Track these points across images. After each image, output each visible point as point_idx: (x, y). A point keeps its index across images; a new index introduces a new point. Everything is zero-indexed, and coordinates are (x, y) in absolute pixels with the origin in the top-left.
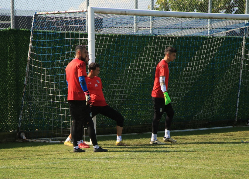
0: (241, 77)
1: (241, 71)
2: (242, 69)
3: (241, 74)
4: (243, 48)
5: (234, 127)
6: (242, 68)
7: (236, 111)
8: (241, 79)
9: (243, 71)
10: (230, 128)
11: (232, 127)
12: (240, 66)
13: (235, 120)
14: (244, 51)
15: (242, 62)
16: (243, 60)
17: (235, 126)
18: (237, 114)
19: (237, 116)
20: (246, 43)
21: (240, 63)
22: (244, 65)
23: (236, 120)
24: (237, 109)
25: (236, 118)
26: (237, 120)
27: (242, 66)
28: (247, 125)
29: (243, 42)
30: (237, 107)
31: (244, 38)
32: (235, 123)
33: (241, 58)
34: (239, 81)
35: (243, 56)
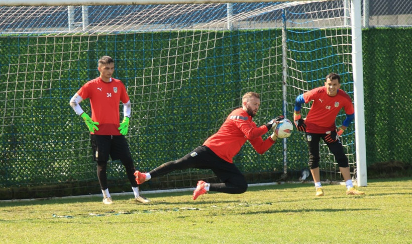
0: (285, 97)
1: (285, 88)
2: (284, 84)
3: (285, 94)
4: (284, 49)
6: (286, 82)
8: (285, 102)
9: (287, 87)
11: (274, 183)
12: (280, 77)
15: (285, 73)
16: (285, 69)
17: (283, 183)
18: (285, 161)
19: (285, 164)
20: (287, 39)
21: (282, 74)
22: (287, 78)
23: (285, 172)
24: (285, 154)
27: (285, 79)
29: (282, 38)
30: (284, 150)
31: (283, 31)
32: (283, 177)
33: (282, 65)
34: (283, 106)
35: (285, 63)
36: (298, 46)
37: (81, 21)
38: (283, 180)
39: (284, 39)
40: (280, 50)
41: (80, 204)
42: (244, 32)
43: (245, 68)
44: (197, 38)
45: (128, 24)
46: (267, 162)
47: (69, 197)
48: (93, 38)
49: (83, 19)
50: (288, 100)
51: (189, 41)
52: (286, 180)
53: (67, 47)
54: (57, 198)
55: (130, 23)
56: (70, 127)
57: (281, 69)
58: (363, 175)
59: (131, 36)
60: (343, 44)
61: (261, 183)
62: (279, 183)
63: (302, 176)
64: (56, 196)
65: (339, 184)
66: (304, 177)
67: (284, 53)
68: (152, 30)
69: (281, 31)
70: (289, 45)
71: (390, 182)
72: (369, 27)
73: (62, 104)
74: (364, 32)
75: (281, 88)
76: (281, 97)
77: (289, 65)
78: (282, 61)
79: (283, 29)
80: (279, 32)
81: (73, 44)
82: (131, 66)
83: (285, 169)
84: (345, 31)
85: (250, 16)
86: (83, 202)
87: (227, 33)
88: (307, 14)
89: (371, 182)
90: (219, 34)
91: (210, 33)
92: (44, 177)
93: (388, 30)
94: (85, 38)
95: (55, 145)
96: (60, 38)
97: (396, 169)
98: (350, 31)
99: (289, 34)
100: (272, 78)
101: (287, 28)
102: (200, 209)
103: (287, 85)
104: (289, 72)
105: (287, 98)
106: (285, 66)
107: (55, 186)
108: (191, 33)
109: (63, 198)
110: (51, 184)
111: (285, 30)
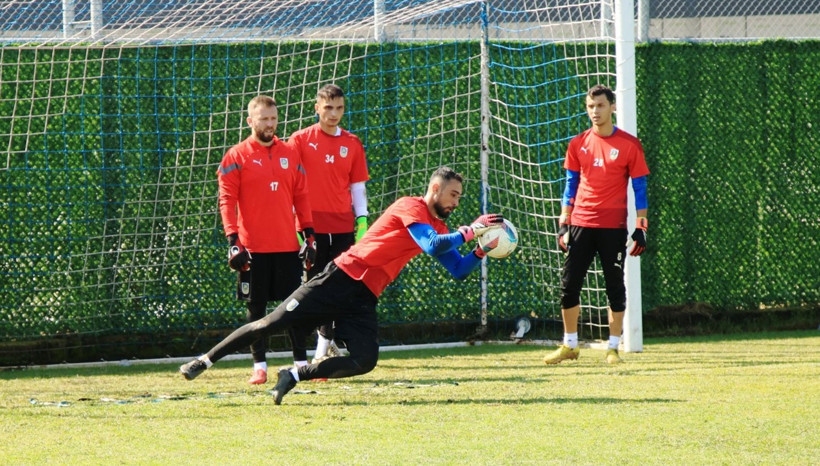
0: (484, 176)
1: (485, 158)
2: (484, 149)
3: (484, 169)
4: (484, 80)
6: (487, 146)
8: (485, 184)
9: (490, 156)
12: (476, 136)
13: (481, 322)
15: (485, 128)
16: (486, 120)
19: (484, 307)
20: (491, 63)
21: (479, 130)
22: (490, 138)
23: (484, 322)
24: (484, 286)
27: (485, 141)
29: (480, 59)
30: (482, 279)
31: (482, 46)
32: (480, 331)
33: (479, 112)
34: (480, 191)
35: (485, 108)
36: (510, 75)
37: (89, 18)
38: (479, 338)
39: (483, 62)
40: (477, 83)
41: (83, 378)
42: (406, 47)
43: (407, 117)
44: (315, 56)
45: (180, 26)
46: (448, 301)
47: (61, 365)
48: (111, 52)
49: (92, 16)
50: (491, 181)
51: (299, 63)
52: (484, 337)
53: (60, 70)
54: (38, 367)
55: (184, 24)
56: (65, 228)
57: (477, 120)
58: (636, 330)
59: (185, 50)
60: (598, 74)
61: (437, 342)
62: (472, 344)
63: (516, 331)
64: (36, 364)
65: (589, 347)
66: (520, 333)
67: (485, 89)
68: (227, 39)
69: (477, 45)
70: (495, 73)
71: (687, 344)
72: (649, 40)
73: (50, 182)
74: (640, 51)
75: (478, 157)
76: (478, 176)
77: (494, 112)
78: (479, 105)
79: (482, 41)
80: (474, 48)
81: (73, 64)
82: (185, 110)
83: (484, 315)
84: (602, 48)
85: (418, 15)
86: (90, 375)
87: (373, 48)
88: (529, 14)
89: (650, 343)
90: (359, 50)
91: (341, 48)
92: (12, 326)
93: (684, 46)
94: (96, 52)
95: (35, 263)
96: (46, 51)
97: (697, 318)
98: (612, 49)
99: (495, 51)
100: (461, 138)
101: (490, 39)
102: (319, 392)
103: (488, 151)
104: (494, 126)
105: (489, 176)
106: (486, 115)
107: (34, 343)
108: (303, 46)
109: (49, 366)
110: (25, 339)
111: (487, 43)
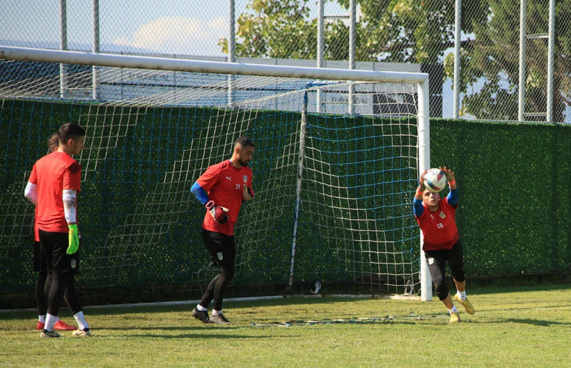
0: (298, 194)
1: (299, 183)
2: (299, 177)
3: (298, 189)
4: (302, 136)
5: (285, 297)
6: (301, 175)
7: (290, 264)
8: (298, 199)
9: (302, 182)
10: (278, 299)
11: (281, 297)
12: (296, 172)
14: (304, 140)
15: (301, 164)
16: (302, 160)
17: (288, 296)
18: (292, 270)
19: (292, 274)
20: (307, 125)
21: (296, 166)
22: (304, 171)
23: (291, 284)
24: (293, 261)
25: (291, 279)
26: (293, 283)
27: (301, 171)
28: (312, 294)
29: (300, 123)
30: (291, 256)
31: (303, 115)
32: (289, 289)
33: (297, 155)
34: (295, 203)
35: (302, 152)
39: (303, 124)
50: (303, 197)
52: (290, 293)
60: (401, 135)
63: (314, 291)
66: (317, 291)
67: (302, 141)
69: (300, 116)
75: (295, 182)
76: (294, 191)
79: (303, 111)
84: (404, 121)
99: (311, 118)
101: (308, 110)
103: (302, 178)
104: (308, 163)
105: (301, 194)
106: (302, 157)
111: (306, 113)
